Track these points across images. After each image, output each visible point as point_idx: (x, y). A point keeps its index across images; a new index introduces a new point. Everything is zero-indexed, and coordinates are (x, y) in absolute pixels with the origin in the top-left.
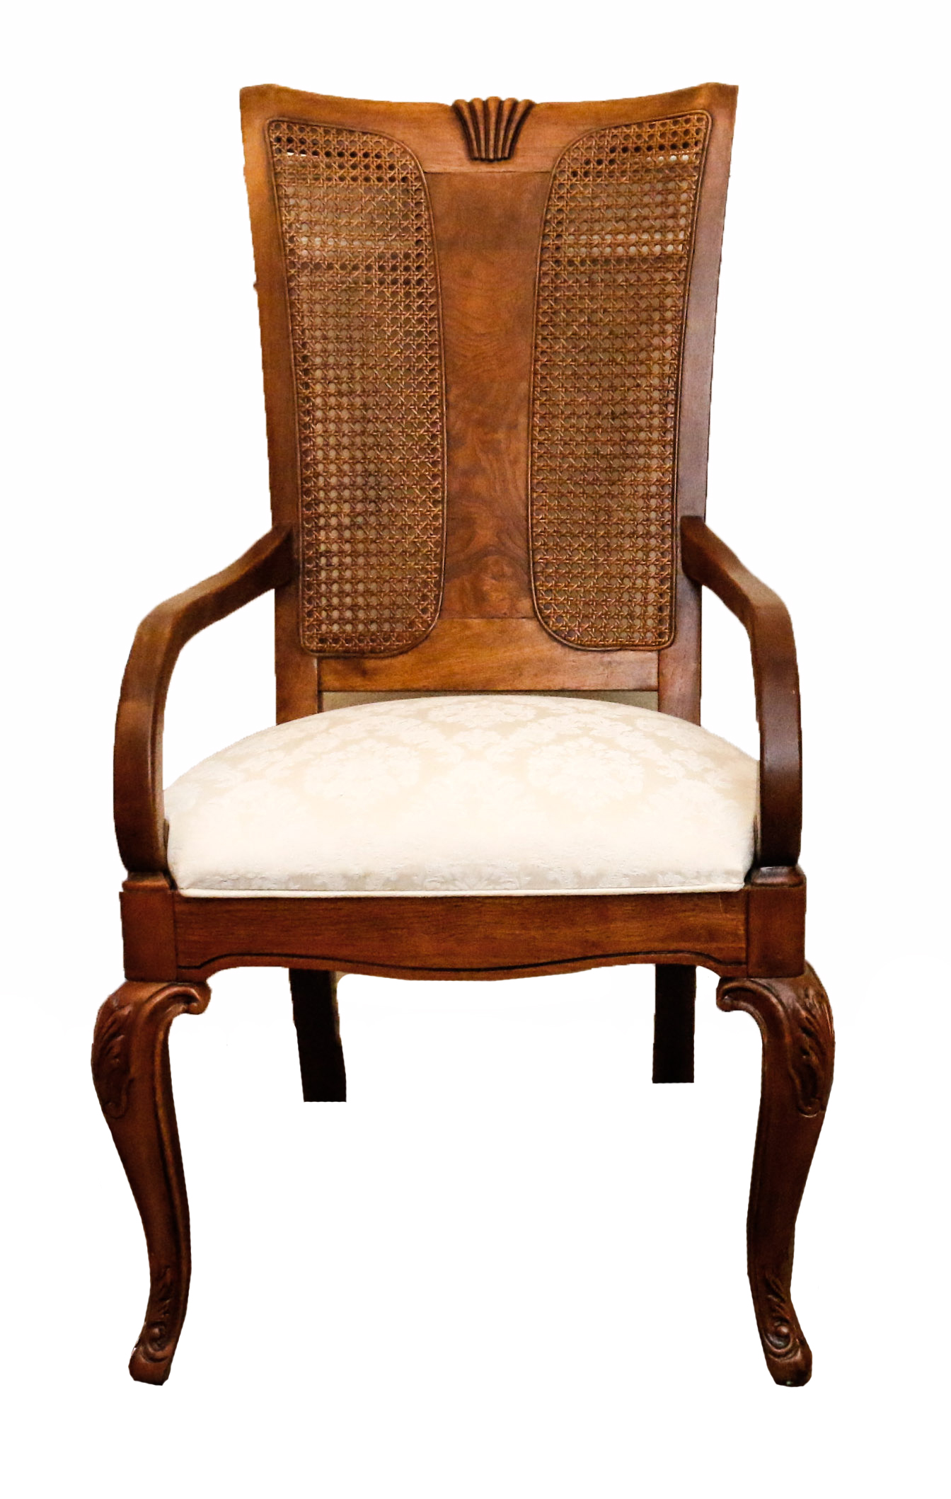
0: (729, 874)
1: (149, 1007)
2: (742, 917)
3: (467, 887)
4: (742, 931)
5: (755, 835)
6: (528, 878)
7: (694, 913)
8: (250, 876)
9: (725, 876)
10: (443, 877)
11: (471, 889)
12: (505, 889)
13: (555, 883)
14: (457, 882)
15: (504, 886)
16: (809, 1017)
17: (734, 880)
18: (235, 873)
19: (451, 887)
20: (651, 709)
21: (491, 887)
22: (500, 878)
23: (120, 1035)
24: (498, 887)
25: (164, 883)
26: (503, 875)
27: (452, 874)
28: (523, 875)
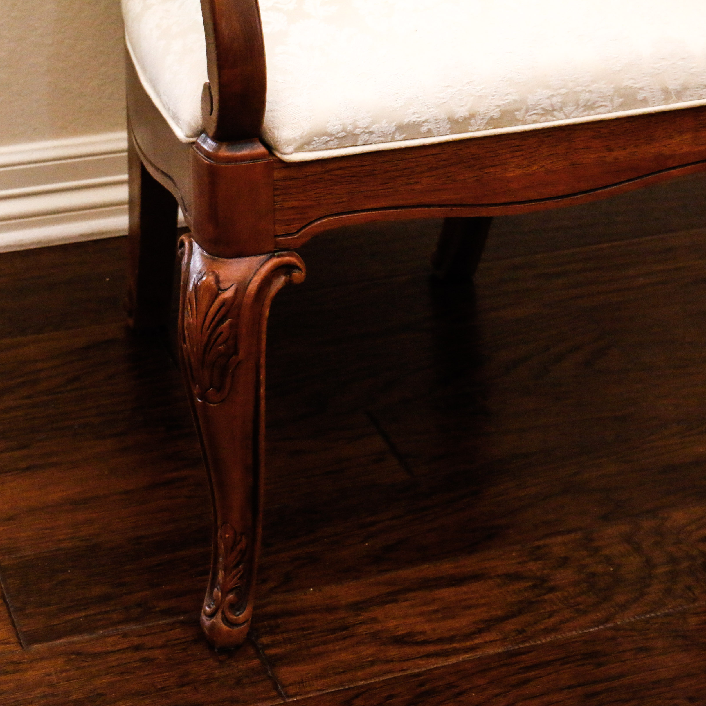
1: (253, 287)
3: (564, 117)
6: (621, 100)
10: (543, 109)
11: (567, 117)
12: (598, 114)
13: (645, 102)
14: (555, 113)
15: (598, 110)
19: (550, 118)
21: (585, 113)
22: (595, 102)
23: (226, 320)
24: (592, 112)
25: (261, 149)
26: (599, 99)
27: (552, 105)
28: (616, 98)
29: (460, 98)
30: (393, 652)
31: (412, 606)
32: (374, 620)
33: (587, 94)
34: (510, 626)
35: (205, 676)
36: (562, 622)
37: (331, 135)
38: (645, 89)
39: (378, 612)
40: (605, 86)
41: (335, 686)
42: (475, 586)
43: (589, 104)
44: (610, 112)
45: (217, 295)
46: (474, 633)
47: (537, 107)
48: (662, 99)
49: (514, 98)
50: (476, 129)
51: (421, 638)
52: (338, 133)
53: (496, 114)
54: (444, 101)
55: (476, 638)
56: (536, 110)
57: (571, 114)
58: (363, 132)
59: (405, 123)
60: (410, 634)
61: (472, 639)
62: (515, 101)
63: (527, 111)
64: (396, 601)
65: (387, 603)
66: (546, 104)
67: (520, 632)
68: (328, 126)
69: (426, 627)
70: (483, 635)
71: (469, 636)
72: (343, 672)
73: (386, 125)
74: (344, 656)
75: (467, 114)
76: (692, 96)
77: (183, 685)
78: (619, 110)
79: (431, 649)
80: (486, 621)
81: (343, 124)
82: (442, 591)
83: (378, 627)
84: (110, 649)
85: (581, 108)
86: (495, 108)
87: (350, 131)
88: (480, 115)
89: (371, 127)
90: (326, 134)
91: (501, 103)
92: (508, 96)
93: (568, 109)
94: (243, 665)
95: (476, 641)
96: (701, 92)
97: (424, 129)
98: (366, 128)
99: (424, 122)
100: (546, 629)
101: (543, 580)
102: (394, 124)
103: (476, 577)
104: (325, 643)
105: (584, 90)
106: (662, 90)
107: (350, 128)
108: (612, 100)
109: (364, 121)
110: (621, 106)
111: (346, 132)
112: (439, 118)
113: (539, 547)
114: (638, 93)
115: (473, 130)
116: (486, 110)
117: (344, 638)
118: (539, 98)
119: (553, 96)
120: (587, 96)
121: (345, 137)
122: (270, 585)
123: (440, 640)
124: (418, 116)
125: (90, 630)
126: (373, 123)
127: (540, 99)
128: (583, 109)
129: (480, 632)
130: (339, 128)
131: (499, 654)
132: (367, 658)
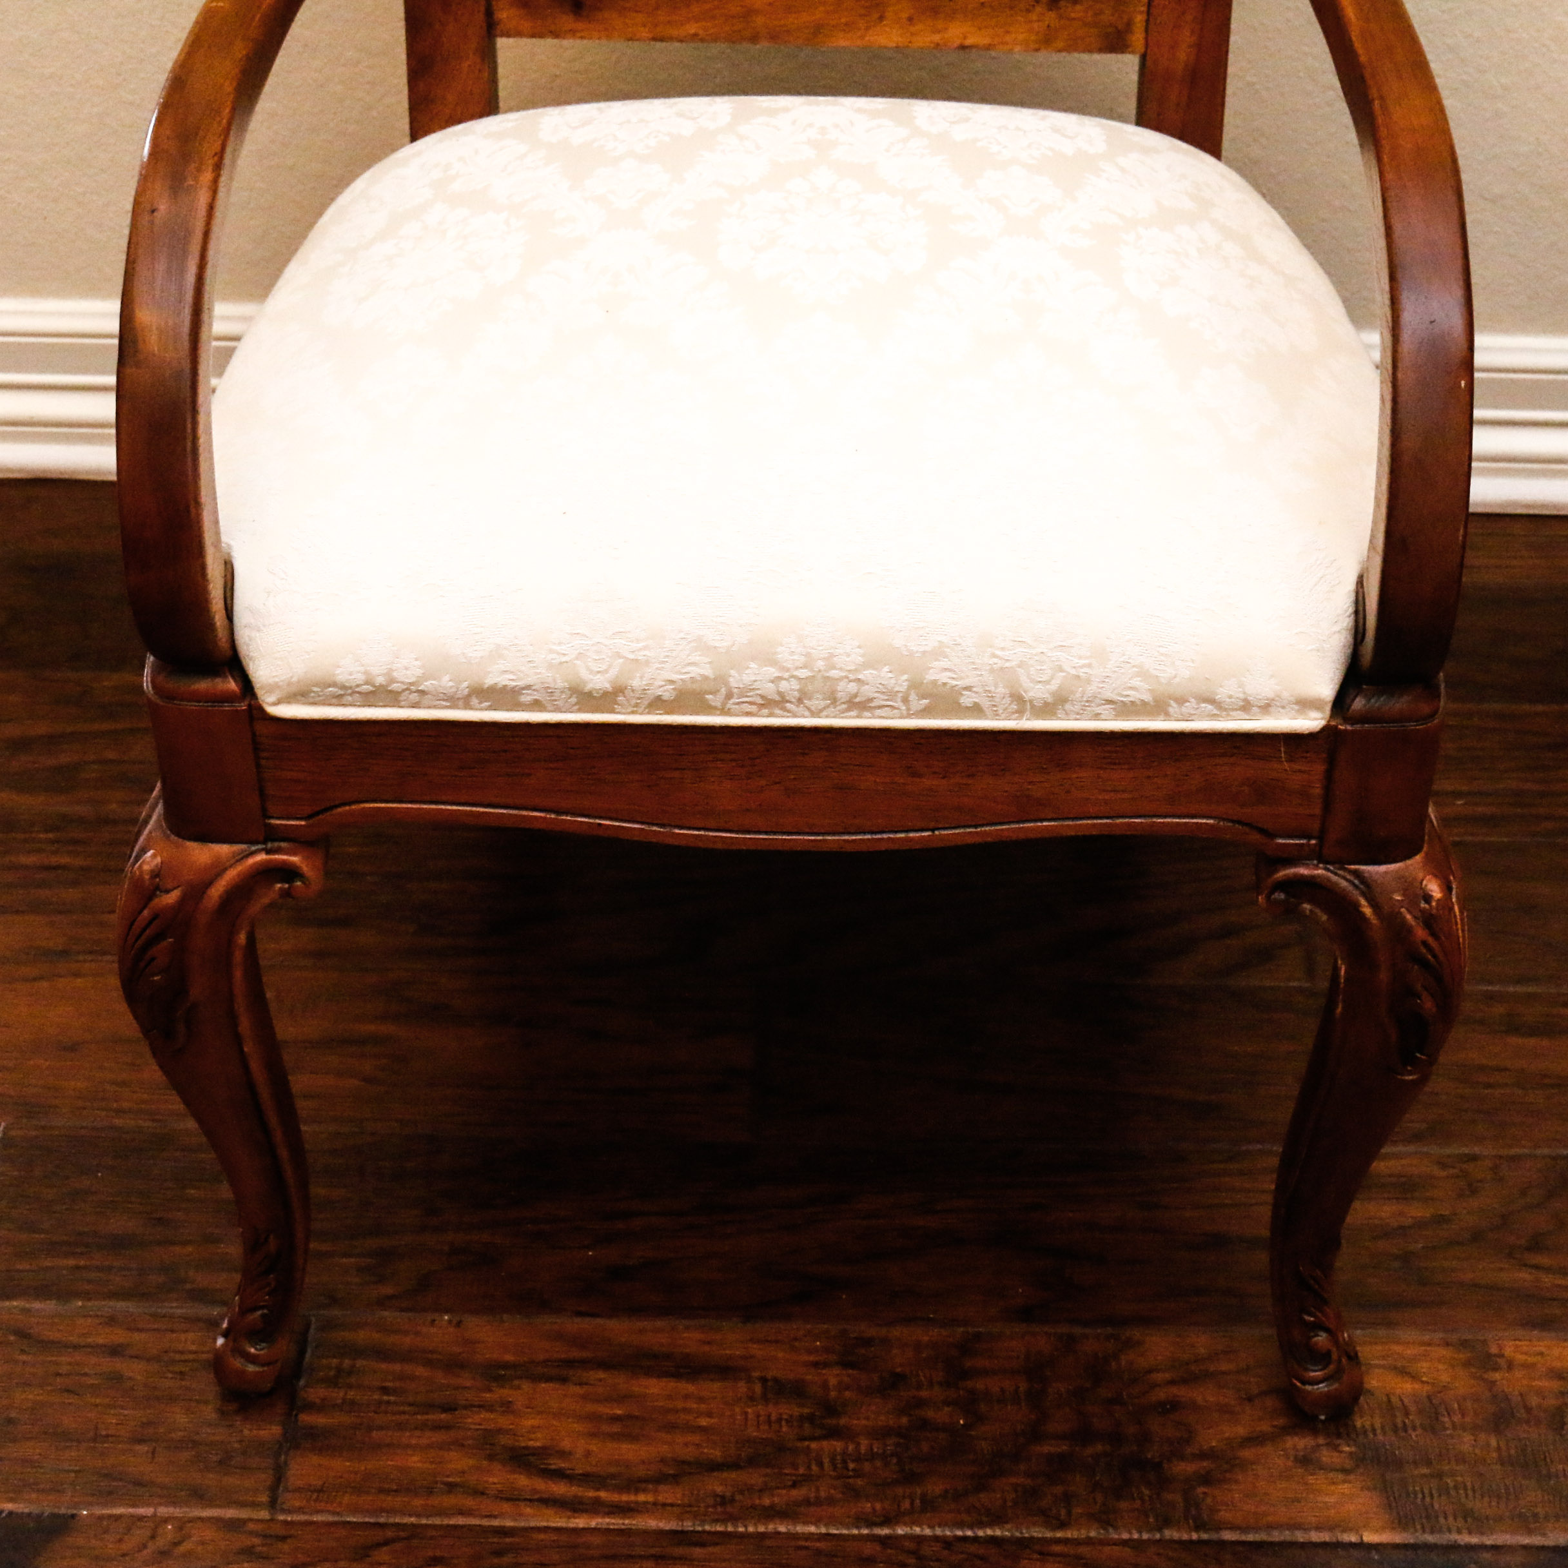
0: (1305, 704)
1: (217, 891)
2: (1320, 768)
4: (1317, 790)
5: (1356, 621)
6: (925, 702)
7: (1232, 760)
8: (395, 687)
9: (1296, 707)
10: (762, 697)
11: (814, 715)
12: (878, 717)
13: (976, 710)
14: (788, 705)
15: (878, 712)
16: (1430, 940)
17: (1315, 714)
18: (367, 683)
19: (778, 711)
20: (1121, 118)
22: (871, 700)
23: (165, 938)
24: (865, 714)
25: (232, 685)
26: (876, 695)
27: (780, 693)
28: (913, 697)
29: (597, 658)
30: (498, 1477)
31: (585, 1397)
32: (507, 1407)
33: (852, 684)
34: (716, 1484)
35: (180, 1434)
36: (807, 1502)
37: (343, 687)
38: (974, 689)
39: (520, 1393)
40: (890, 675)
41: (368, 1512)
42: (713, 1388)
43: (857, 700)
44: (901, 717)
45: (151, 897)
46: (646, 1480)
47: (748, 692)
48: (1014, 710)
49: (702, 672)
50: (629, 710)
51: (556, 1463)
52: (358, 686)
53: (667, 693)
54: (564, 659)
55: (644, 1491)
56: (747, 696)
57: (821, 711)
58: (407, 689)
59: (486, 686)
60: (544, 1452)
61: (637, 1491)
62: (706, 678)
63: (729, 696)
64: (564, 1380)
65: (549, 1379)
66: (769, 689)
67: (723, 1501)
68: (337, 672)
69: (581, 1446)
70: (662, 1487)
71: (634, 1484)
72: (396, 1491)
73: (451, 684)
74: (415, 1461)
75: (608, 686)
76: (1078, 714)
77: (141, 1441)
78: (922, 717)
79: (560, 1489)
80: (684, 1462)
81: (366, 673)
82: (653, 1381)
83: (504, 1422)
84: (74, 1339)
85: (840, 705)
86: (663, 683)
87: (381, 686)
88: (633, 691)
89: (421, 685)
90: (334, 685)
91: (675, 677)
92: (689, 669)
93: (816, 703)
94: (251, 1430)
95: (642, 1498)
96: (1098, 710)
97: (526, 698)
98: (411, 684)
99: (523, 689)
100: (772, 1507)
101: (831, 1409)
102: (465, 684)
103: (725, 1371)
104: (400, 1427)
105: (847, 677)
106: (1012, 695)
107: (380, 680)
108: (905, 700)
109: (408, 672)
110: (925, 712)
111: (374, 686)
112: (552, 686)
113: (867, 1342)
114: (962, 695)
115: (624, 711)
116: (646, 685)
117: (437, 1427)
118: (754, 679)
119: (780, 678)
120: (852, 687)
121: (372, 692)
122: (388, 1290)
123: (586, 1479)
124: (512, 677)
125: (64, 1295)
126: (425, 677)
127: (755, 681)
128: (844, 706)
129: (660, 1479)
130: (360, 678)
131: (661, 1533)
132: (448, 1476)
